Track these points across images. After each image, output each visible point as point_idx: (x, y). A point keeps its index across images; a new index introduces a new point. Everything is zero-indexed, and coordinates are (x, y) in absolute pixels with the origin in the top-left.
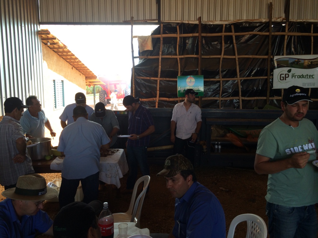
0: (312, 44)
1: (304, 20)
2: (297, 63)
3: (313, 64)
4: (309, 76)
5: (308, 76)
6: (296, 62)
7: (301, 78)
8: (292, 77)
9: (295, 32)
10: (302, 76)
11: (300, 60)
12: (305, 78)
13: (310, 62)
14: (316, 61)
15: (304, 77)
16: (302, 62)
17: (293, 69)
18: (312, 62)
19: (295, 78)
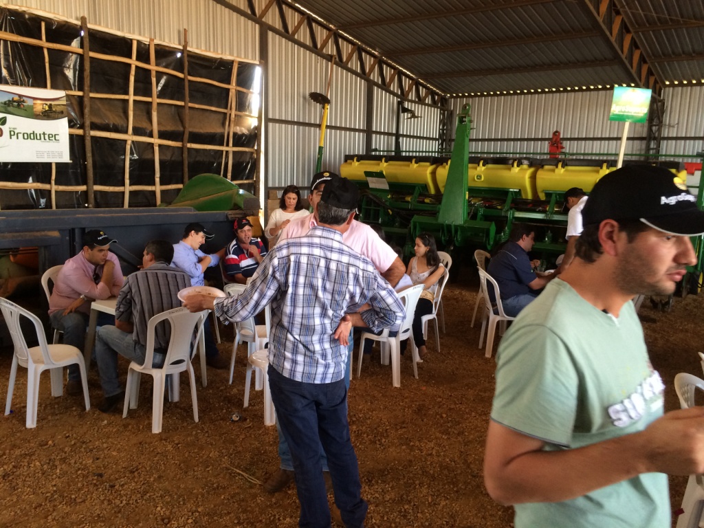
0: (47, 65)
1: (24, 9)
2: (19, 105)
3: (54, 109)
4: (49, 137)
5: (47, 137)
6: (15, 102)
7: (31, 139)
8: (11, 135)
9: (6, 30)
10: (32, 136)
11: (25, 98)
12: (40, 139)
13: (46, 105)
14: (59, 105)
15: (38, 138)
16: (29, 102)
17: (10, 117)
18: (50, 106)
19: (18, 138)
